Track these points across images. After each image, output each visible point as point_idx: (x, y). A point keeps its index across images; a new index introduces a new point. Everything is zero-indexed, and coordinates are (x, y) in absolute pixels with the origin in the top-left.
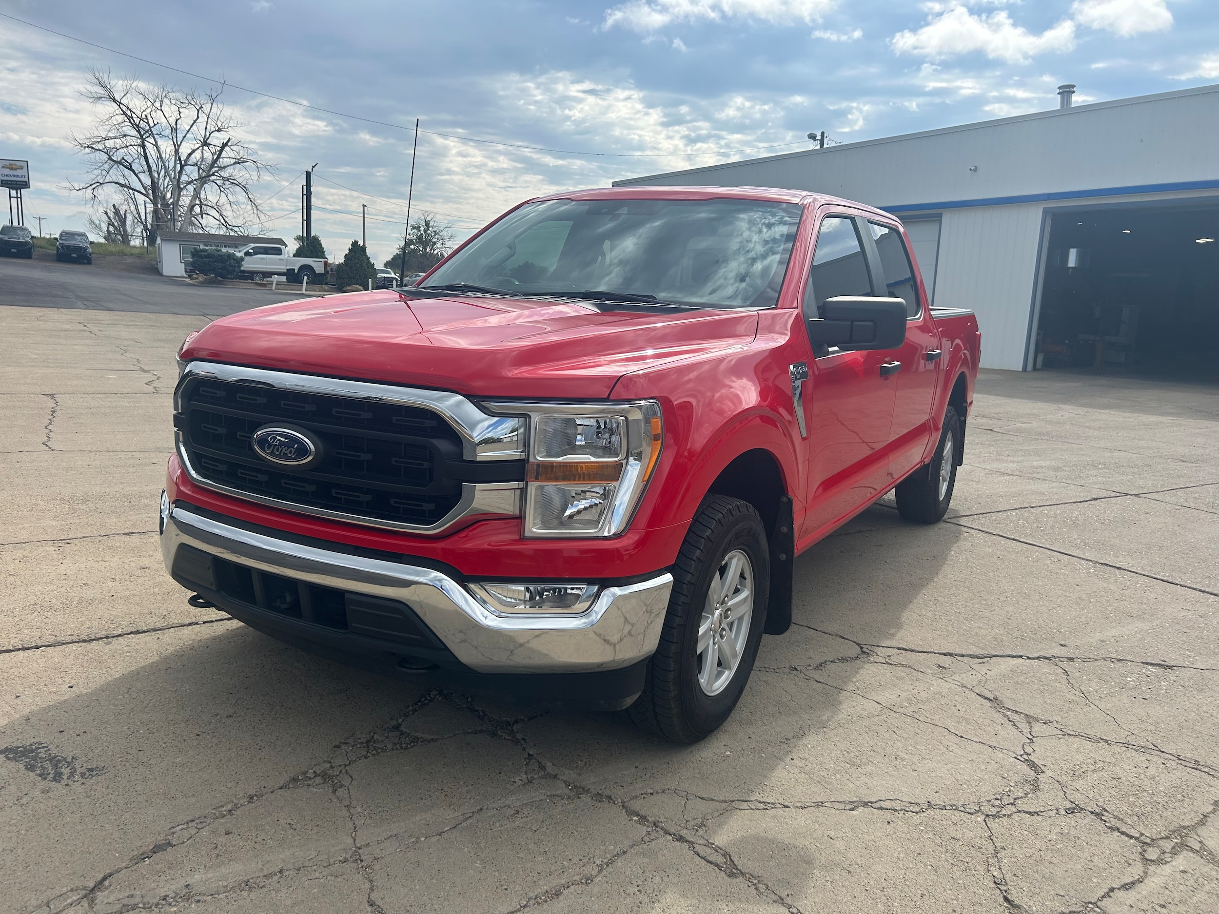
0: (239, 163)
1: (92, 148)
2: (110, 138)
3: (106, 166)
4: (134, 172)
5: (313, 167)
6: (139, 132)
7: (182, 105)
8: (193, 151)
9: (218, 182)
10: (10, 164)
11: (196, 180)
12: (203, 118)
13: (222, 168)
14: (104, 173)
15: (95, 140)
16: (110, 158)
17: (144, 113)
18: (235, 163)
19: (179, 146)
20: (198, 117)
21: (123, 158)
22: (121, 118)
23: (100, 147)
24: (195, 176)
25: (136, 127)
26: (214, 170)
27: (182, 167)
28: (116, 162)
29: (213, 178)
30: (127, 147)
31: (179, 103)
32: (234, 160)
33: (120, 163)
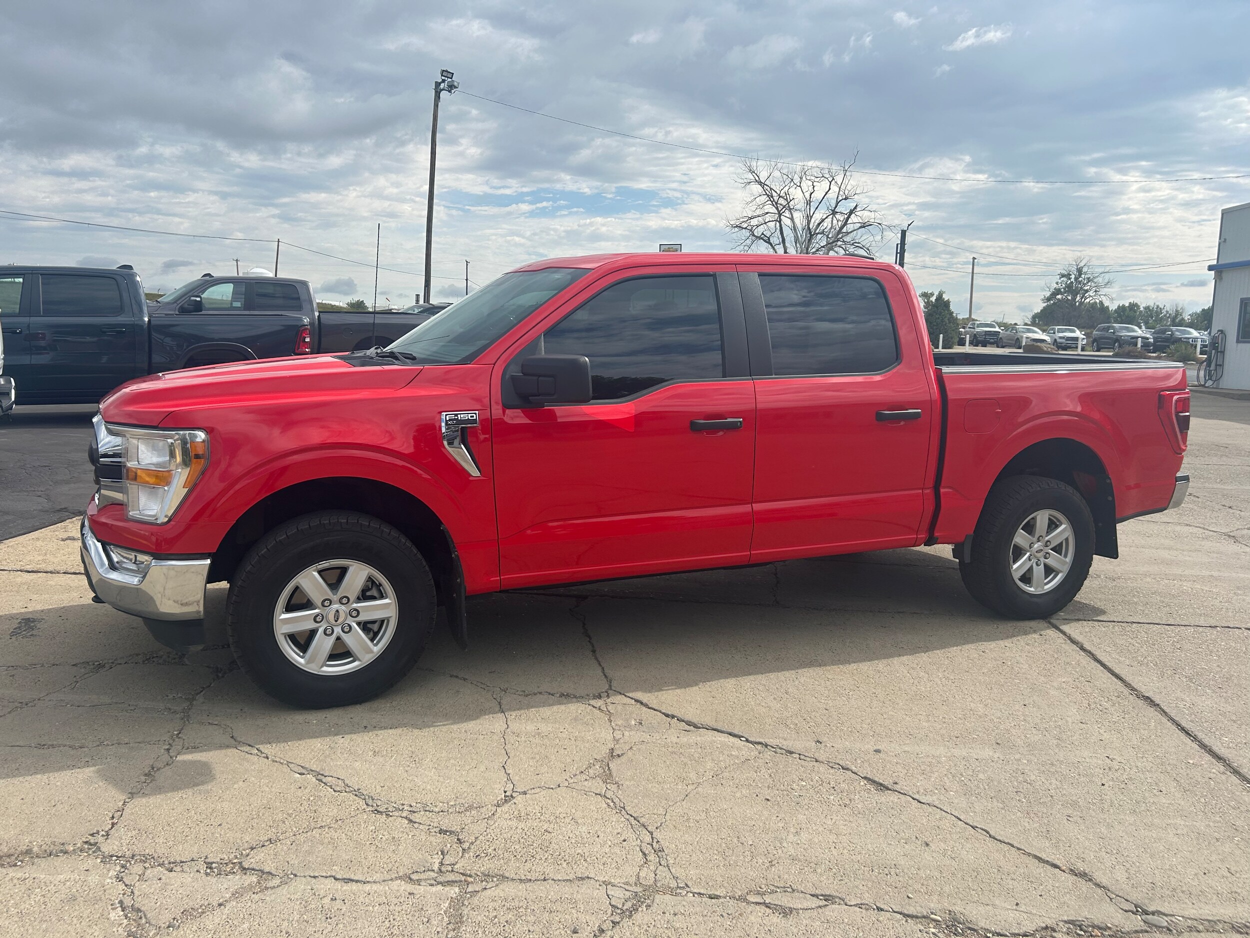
0: (864, 227)
1: (740, 227)
2: (755, 217)
3: (749, 242)
4: (771, 245)
5: (909, 225)
6: (777, 208)
7: (816, 180)
8: (823, 220)
9: (842, 246)
10: (669, 248)
11: (823, 247)
12: (835, 188)
13: (848, 233)
14: (746, 248)
15: (742, 220)
16: (754, 235)
17: (782, 192)
18: (861, 227)
19: (811, 217)
20: (830, 189)
21: (763, 234)
22: (764, 198)
23: (745, 225)
24: (824, 243)
25: (775, 204)
26: (840, 236)
27: (811, 236)
28: (757, 237)
29: (839, 243)
30: (765, 223)
31: (813, 178)
32: (860, 225)
33: (760, 238)
